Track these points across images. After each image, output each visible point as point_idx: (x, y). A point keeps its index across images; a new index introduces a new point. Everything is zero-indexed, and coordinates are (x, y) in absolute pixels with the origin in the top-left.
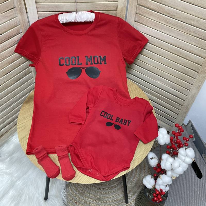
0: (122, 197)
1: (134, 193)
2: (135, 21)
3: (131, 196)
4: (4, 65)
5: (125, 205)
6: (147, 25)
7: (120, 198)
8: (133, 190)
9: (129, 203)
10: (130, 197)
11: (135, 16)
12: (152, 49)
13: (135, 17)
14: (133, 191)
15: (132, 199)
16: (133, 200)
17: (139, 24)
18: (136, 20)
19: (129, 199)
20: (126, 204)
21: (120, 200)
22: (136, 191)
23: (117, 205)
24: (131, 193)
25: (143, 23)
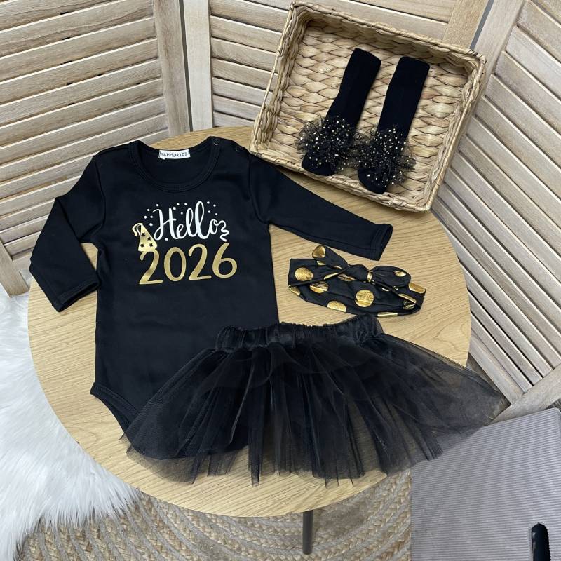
0: (301, 529)
1: (337, 532)
2: (518, 27)
3: (327, 539)
4: (74, 52)
5: (299, 554)
6: (553, 50)
7: (292, 531)
8: (337, 524)
9: (313, 556)
10: (322, 538)
11: (519, 5)
12: (541, 137)
13: (520, 11)
14: (338, 526)
15: (325, 549)
16: (326, 552)
17: (526, 37)
18: (520, 23)
19: (319, 544)
20: (303, 555)
21: (292, 537)
22: (345, 529)
23: (277, 545)
24: (329, 531)
25: (541, 39)
